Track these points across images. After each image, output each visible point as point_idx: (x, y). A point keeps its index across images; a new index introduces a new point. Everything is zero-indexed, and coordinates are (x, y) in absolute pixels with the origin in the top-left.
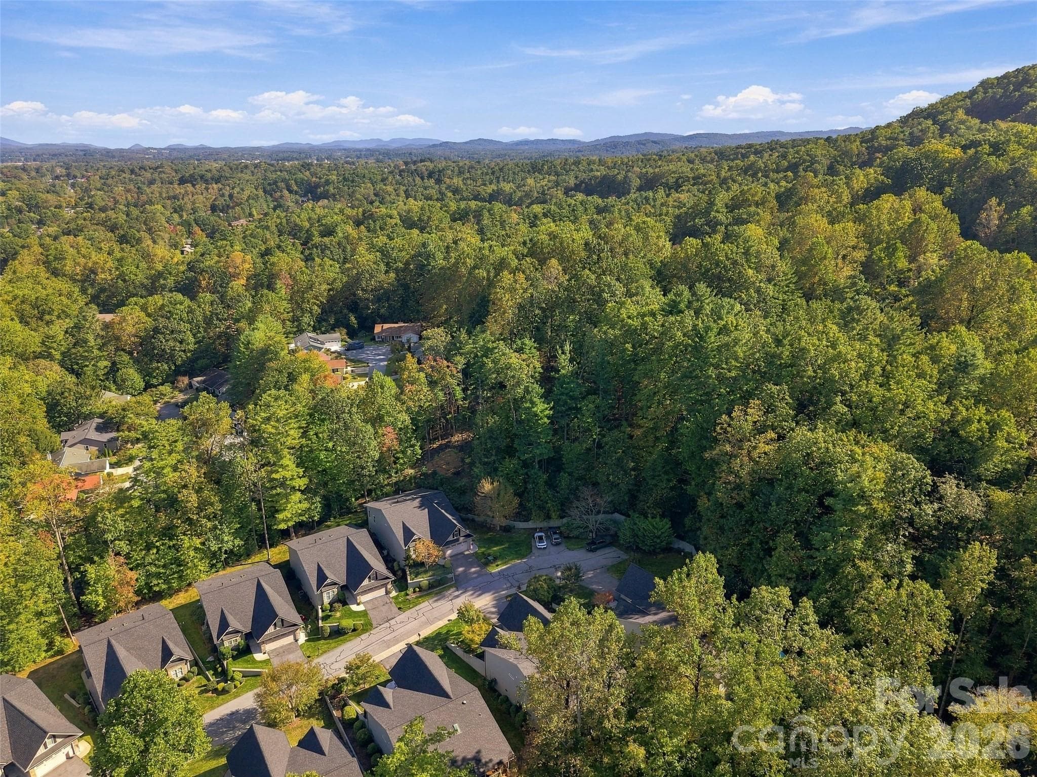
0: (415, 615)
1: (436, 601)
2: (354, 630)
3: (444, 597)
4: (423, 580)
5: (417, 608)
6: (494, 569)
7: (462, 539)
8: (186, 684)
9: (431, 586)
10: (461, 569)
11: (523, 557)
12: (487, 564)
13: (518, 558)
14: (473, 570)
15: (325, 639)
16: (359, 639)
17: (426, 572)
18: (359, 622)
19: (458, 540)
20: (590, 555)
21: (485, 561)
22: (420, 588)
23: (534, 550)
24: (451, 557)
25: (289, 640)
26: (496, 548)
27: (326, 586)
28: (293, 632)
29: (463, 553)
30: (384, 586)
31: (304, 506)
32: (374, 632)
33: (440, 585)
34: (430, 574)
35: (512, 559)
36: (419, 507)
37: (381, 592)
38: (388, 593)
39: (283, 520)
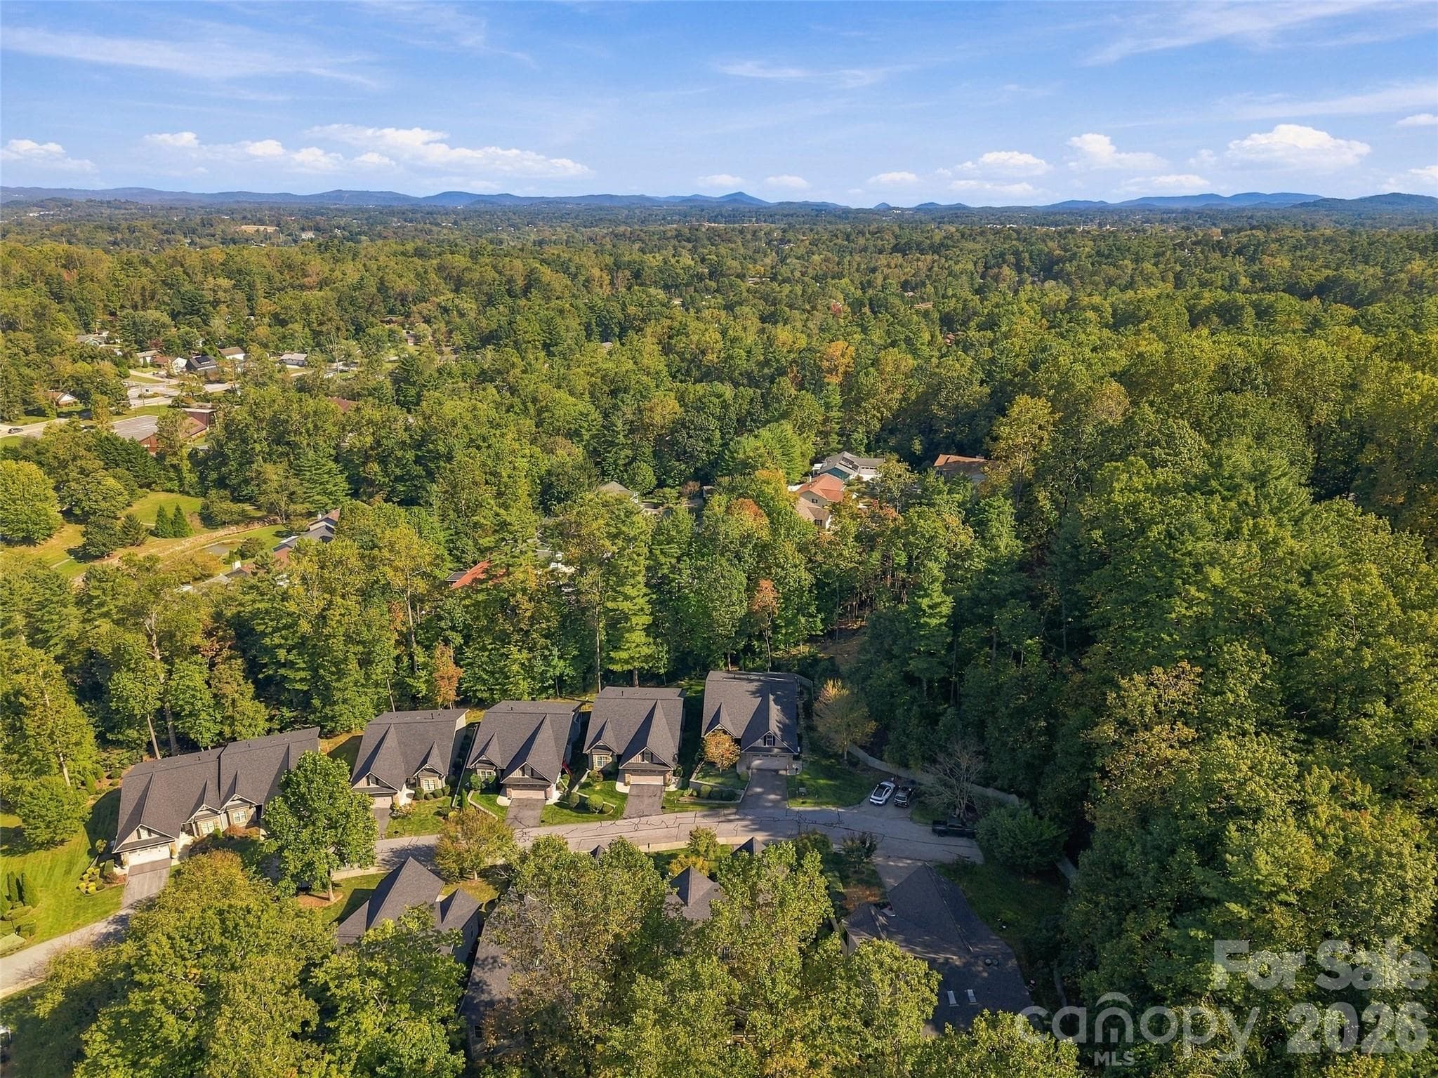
0: (670, 823)
1: (704, 816)
2: (601, 812)
3: (717, 815)
4: (708, 784)
5: (679, 815)
6: (796, 806)
7: (776, 750)
8: (433, 800)
9: (710, 796)
10: (759, 790)
11: (846, 804)
12: (794, 795)
13: (834, 805)
14: (772, 797)
15: (571, 809)
16: (598, 824)
17: (716, 776)
18: (611, 804)
19: (769, 750)
20: (935, 838)
21: (793, 789)
22: (699, 793)
23: (865, 803)
24: (759, 770)
25: (540, 795)
26: (821, 781)
27: (597, 747)
28: (544, 788)
29: (777, 771)
30: (663, 773)
31: (646, 651)
32: (619, 822)
33: (722, 799)
34: (720, 780)
35: (828, 803)
36: (753, 693)
37: (657, 781)
38: (666, 785)
39: (620, 661)
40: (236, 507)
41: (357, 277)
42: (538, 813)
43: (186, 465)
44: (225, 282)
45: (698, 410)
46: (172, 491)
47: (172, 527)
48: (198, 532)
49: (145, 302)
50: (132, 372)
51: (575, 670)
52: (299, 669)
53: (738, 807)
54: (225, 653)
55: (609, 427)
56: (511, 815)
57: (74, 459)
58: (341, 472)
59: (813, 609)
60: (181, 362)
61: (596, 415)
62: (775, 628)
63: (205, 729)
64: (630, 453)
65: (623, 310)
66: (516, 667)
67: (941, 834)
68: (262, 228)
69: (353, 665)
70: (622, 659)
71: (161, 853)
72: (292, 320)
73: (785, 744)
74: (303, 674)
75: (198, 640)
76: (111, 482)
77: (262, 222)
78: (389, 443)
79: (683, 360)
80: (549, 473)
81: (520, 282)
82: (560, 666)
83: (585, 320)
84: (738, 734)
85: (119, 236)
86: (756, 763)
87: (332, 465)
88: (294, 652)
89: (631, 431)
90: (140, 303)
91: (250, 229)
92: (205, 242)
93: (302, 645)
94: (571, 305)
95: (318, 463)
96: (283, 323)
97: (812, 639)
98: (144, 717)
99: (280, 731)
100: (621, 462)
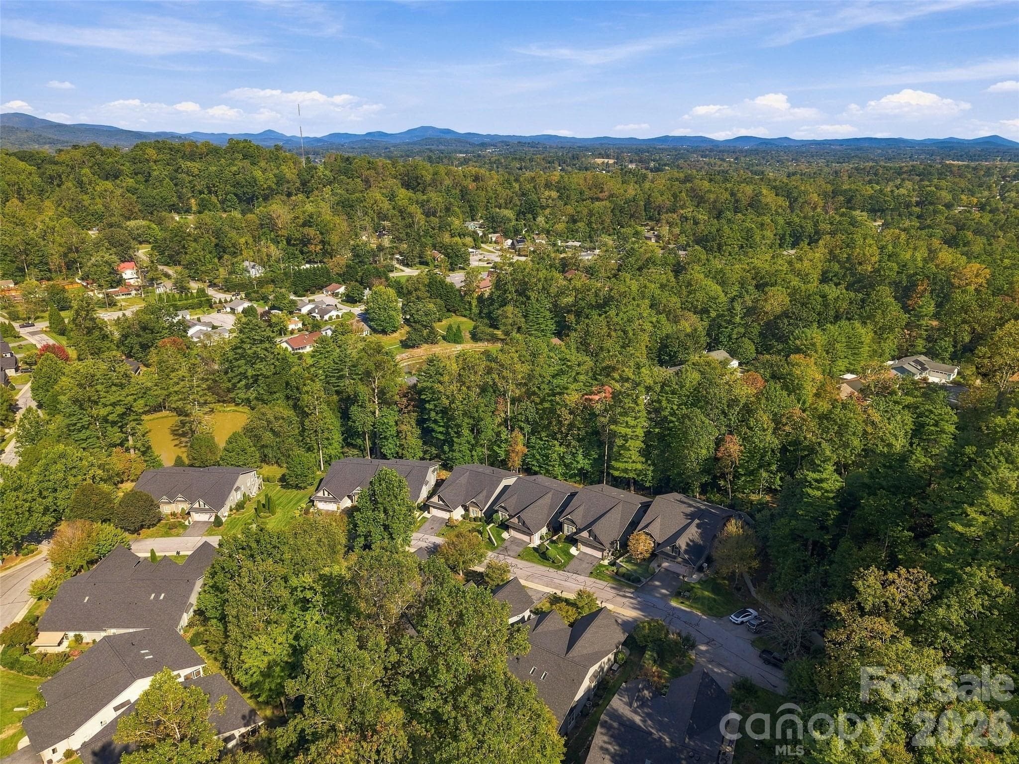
0: (589, 584)
1: (612, 588)
3: (619, 589)
4: (626, 567)
5: (598, 581)
6: (675, 603)
7: (680, 560)
8: (473, 522)
9: (623, 575)
10: (657, 583)
11: (711, 614)
12: (678, 594)
13: (702, 611)
14: (664, 591)
15: (539, 555)
16: (549, 569)
17: (634, 564)
18: (561, 559)
19: (675, 558)
20: (759, 662)
21: (682, 592)
22: (617, 571)
23: (725, 618)
24: (666, 570)
25: (526, 538)
26: (706, 593)
27: (568, 519)
28: (530, 534)
29: (678, 575)
30: (603, 550)
31: (639, 466)
32: (561, 572)
33: (629, 580)
34: (635, 568)
35: (699, 609)
36: (686, 515)
37: (598, 554)
38: (602, 559)
39: (617, 469)
40: (490, 330)
41: (634, 193)
42: (520, 549)
43: (474, 303)
44: (554, 194)
45: (803, 304)
46: (465, 316)
47: (453, 337)
48: (467, 342)
49: (506, 204)
50: (483, 245)
51: (592, 467)
52: (440, 426)
53: (636, 589)
54: (410, 408)
55: (731, 310)
56: (505, 545)
57: (416, 290)
58: (552, 319)
59: (774, 468)
60: (509, 242)
61: (723, 298)
62: (737, 476)
63: (389, 447)
64: (742, 330)
65: (815, 225)
66: (555, 456)
67: (767, 662)
68: (606, 161)
69: (466, 432)
70: (619, 468)
71: (332, 507)
72: (581, 220)
73: (686, 556)
74: (441, 429)
75: (397, 398)
76: (431, 306)
77: (608, 157)
78: (583, 304)
79: (841, 268)
80: (668, 336)
81: (744, 202)
82: (582, 462)
83: (781, 232)
84: (660, 540)
85: (523, 164)
86: (665, 564)
87: (548, 313)
88: (440, 415)
89: (746, 315)
90: (503, 205)
91: (599, 161)
92: (569, 169)
93: (444, 412)
94: (772, 220)
95: (538, 311)
96: (575, 222)
97: (770, 490)
98: (364, 433)
99: (430, 460)
100: (735, 336)
